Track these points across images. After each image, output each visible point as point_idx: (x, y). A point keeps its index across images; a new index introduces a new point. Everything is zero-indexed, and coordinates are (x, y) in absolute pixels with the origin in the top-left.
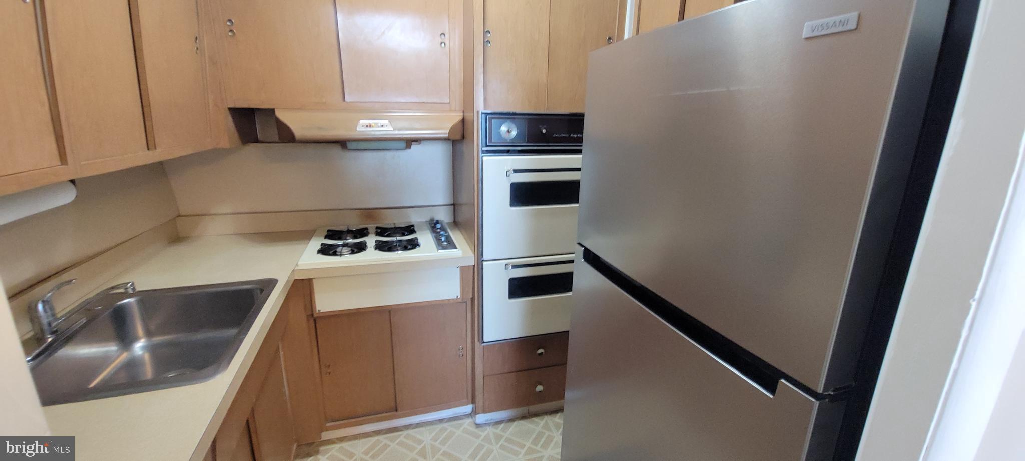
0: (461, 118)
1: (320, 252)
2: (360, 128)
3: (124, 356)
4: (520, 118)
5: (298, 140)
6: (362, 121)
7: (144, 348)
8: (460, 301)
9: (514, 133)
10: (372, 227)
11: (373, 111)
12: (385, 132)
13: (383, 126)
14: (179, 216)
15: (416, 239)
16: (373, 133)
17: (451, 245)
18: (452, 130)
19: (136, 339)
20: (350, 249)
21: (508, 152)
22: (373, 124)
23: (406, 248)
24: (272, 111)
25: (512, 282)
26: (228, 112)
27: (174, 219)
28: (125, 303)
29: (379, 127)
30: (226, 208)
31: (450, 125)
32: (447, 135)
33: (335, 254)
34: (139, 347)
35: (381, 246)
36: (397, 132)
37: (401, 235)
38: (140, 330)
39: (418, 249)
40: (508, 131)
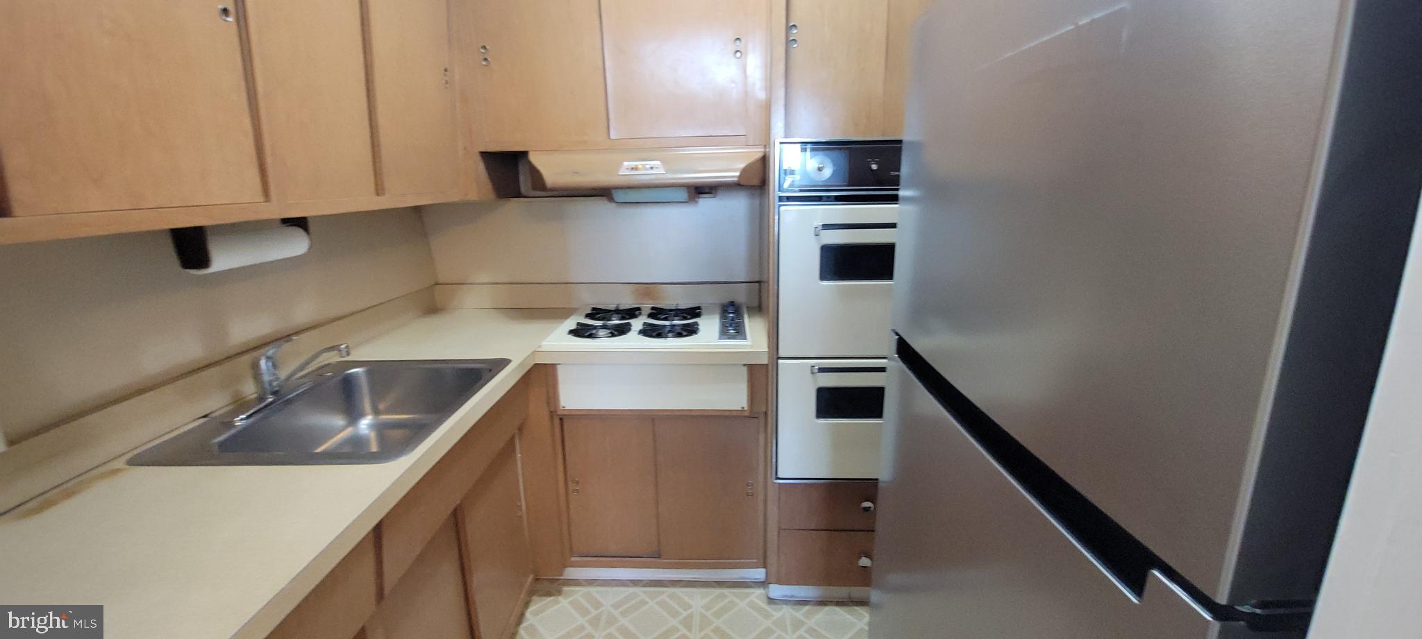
0: (760, 155)
1: (572, 332)
2: (623, 172)
3: (349, 431)
4: (840, 149)
5: (552, 190)
6: (626, 163)
7: (372, 426)
8: (747, 414)
9: (828, 172)
10: (647, 307)
11: (644, 150)
12: (653, 177)
13: (652, 168)
14: (436, 284)
15: (696, 324)
16: (640, 177)
17: (740, 332)
18: (744, 171)
19: (361, 415)
20: (609, 331)
21: (819, 199)
22: (640, 166)
23: (680, 335)
24: (524, 154)
25: (822, 392)
26: (479, 158)
27: (432, 286)
28: (352, 373)
29: (646, 169)
30: (484, 278)
31: (742, 166)
32: (736, 179)
33: (591, 336)
34: (365, 425)
35: (649, 331)
36: (669, 176)
37: (682, 318)
38: (367, 405)
39: (694, 337)
40: (820, 169)
